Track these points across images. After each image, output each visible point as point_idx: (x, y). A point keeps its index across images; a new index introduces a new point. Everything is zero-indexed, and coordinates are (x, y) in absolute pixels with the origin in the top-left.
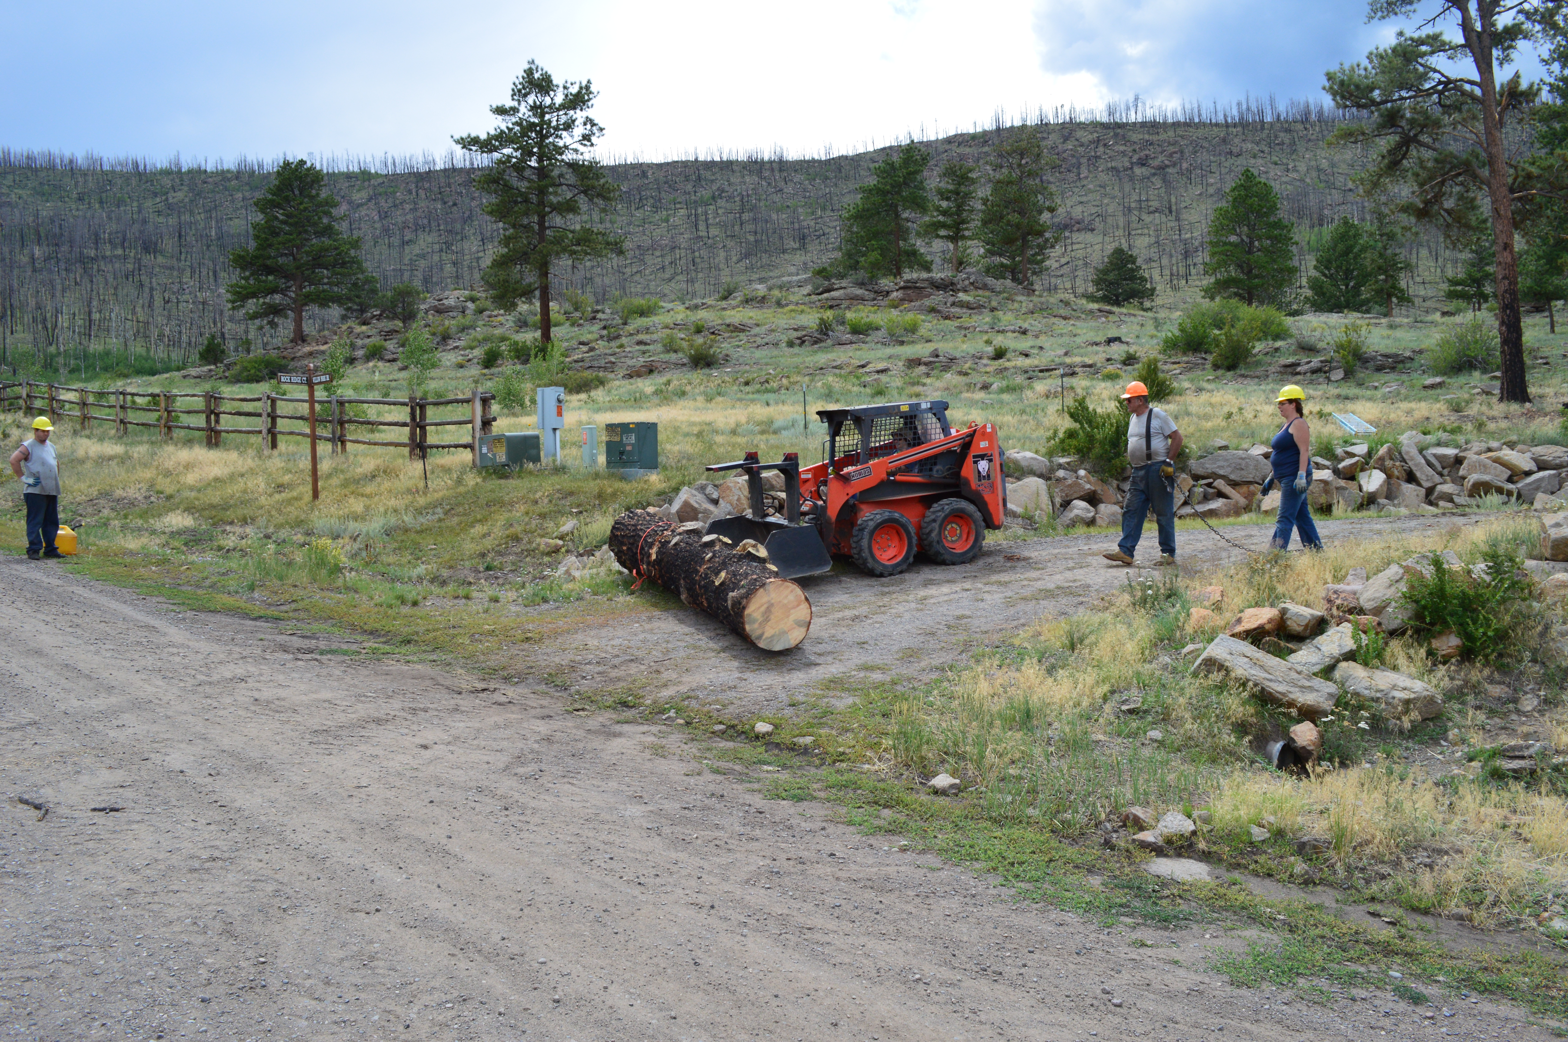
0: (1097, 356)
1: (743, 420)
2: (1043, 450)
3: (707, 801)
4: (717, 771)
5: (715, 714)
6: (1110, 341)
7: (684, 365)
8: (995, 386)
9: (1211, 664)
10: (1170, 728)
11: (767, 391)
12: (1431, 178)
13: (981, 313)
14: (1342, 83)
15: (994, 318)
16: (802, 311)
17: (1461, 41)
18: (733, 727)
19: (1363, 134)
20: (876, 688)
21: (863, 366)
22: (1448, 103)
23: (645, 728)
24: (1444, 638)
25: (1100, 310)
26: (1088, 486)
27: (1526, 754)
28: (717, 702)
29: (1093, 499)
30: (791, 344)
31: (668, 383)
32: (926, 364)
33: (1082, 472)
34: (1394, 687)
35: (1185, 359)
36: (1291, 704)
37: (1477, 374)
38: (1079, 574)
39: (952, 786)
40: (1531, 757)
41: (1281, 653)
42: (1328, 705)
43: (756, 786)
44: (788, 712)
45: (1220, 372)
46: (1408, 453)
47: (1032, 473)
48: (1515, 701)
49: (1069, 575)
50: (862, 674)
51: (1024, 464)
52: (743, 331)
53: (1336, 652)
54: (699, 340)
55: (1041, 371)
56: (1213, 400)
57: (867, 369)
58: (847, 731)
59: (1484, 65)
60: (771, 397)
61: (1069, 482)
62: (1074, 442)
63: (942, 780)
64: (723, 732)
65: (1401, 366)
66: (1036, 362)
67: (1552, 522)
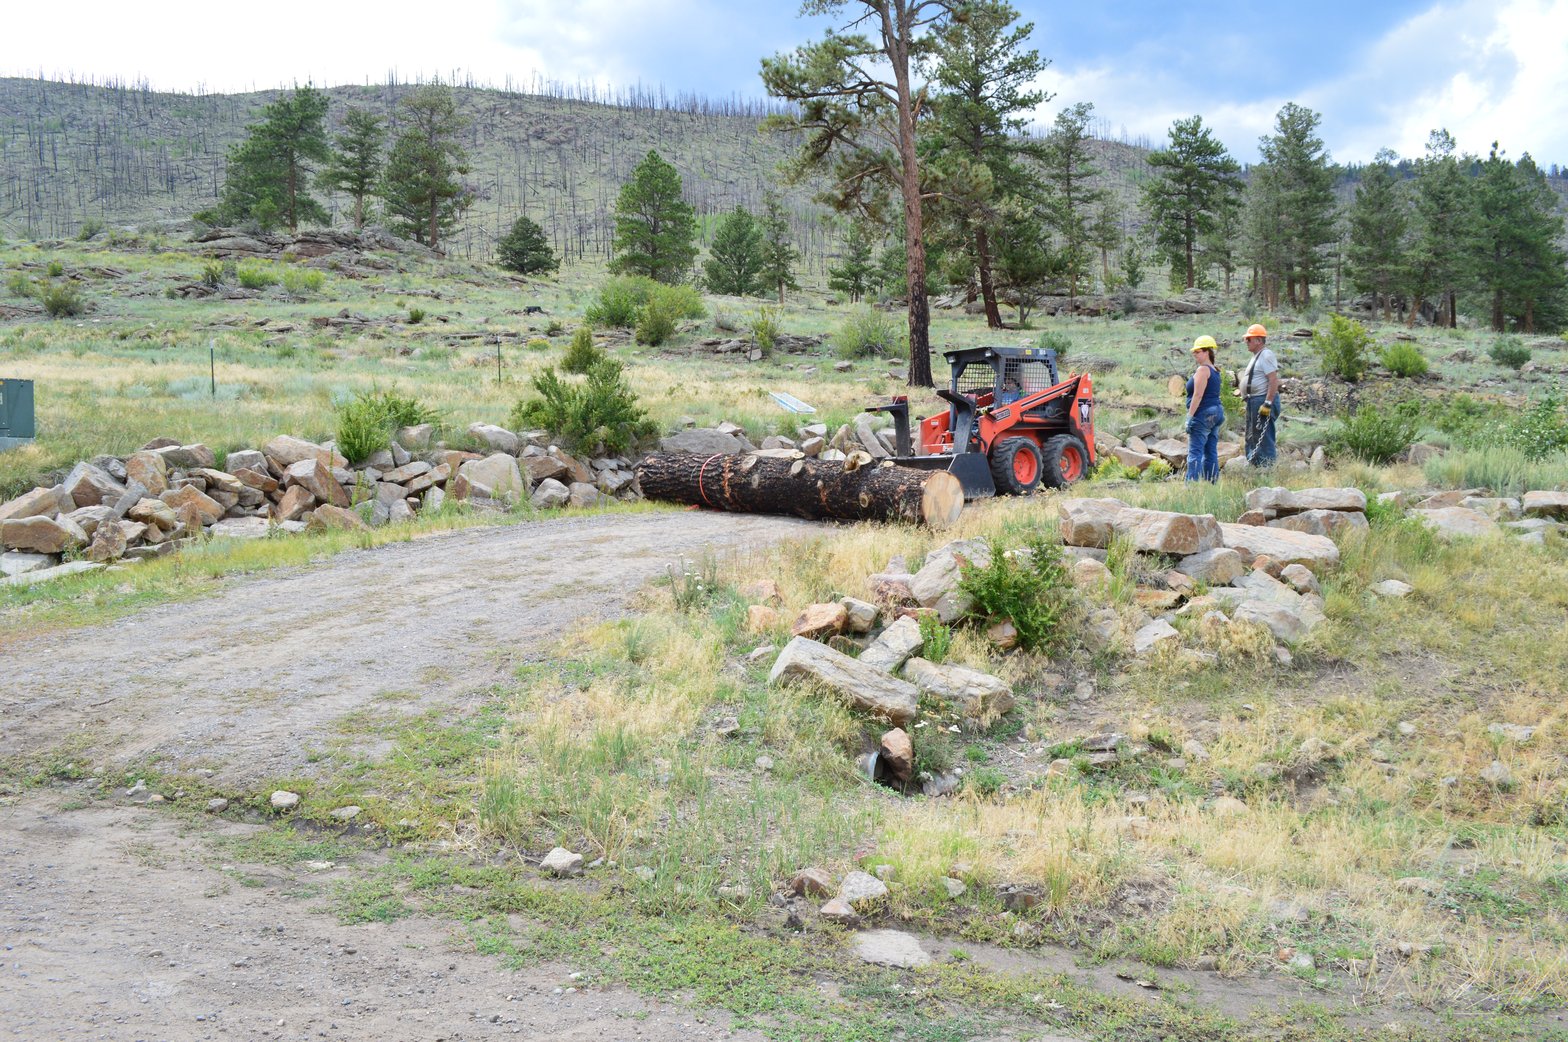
0: (520, 324)
1: (129, 379)
2: (508, 424)
3: (263, 944)
4: (250, 884)
5: (206, 782)
6: (530, 310)
7: (39, 312)
8: (417, 352)
9: (795, 671)
10: (774, 751)
11: (148, 347)
12: (851, 173)
13: (389, 274)
14: (777, 71)
15: (403, 279)
16: (183, 260)
17: (880, 46)
18: (237, 799)
19: (792, 123)
20: (413, 726)
21: (262, 324)
22: (866, 102)
23: (108, 816)
24: (1000, 628)
25: (513, 279)
26: (560, 464)
27: (1107, 746)
28: (203, 763)
29: (565, 477)
30: (171, 295)
31: (22, 332)
32: (335, 325)
33: (553, 449)
34: (969, 684)
35: (609, 332)
36: (879, 712)
37: (878, 359)
38: (592, 564)
39: (575, 864)
40: (1114, 750)
41: (852, 652)
42: (912, 709)
43: (319, 902)
44: (311, 770)
45: (645, 347)
46: (863, 433)
47: (499, 448)
48: (1072, 690)
49: (580, 565)
50: (386, 707)
51: (490, 438)
52: (112, 277)
53: (905, 649)
54: (57, 285)
55: (463, 338)
56: (646, 375)
57: (266, 327)
58: (401, 793)
59: (901, 71)
60: (158, 354)
61: (540, 458)
62: (542, 415)
63: (559, 858)
64: (225, 809)
65: (810, 349)
66: (456, 328)
67: (1074, 508)
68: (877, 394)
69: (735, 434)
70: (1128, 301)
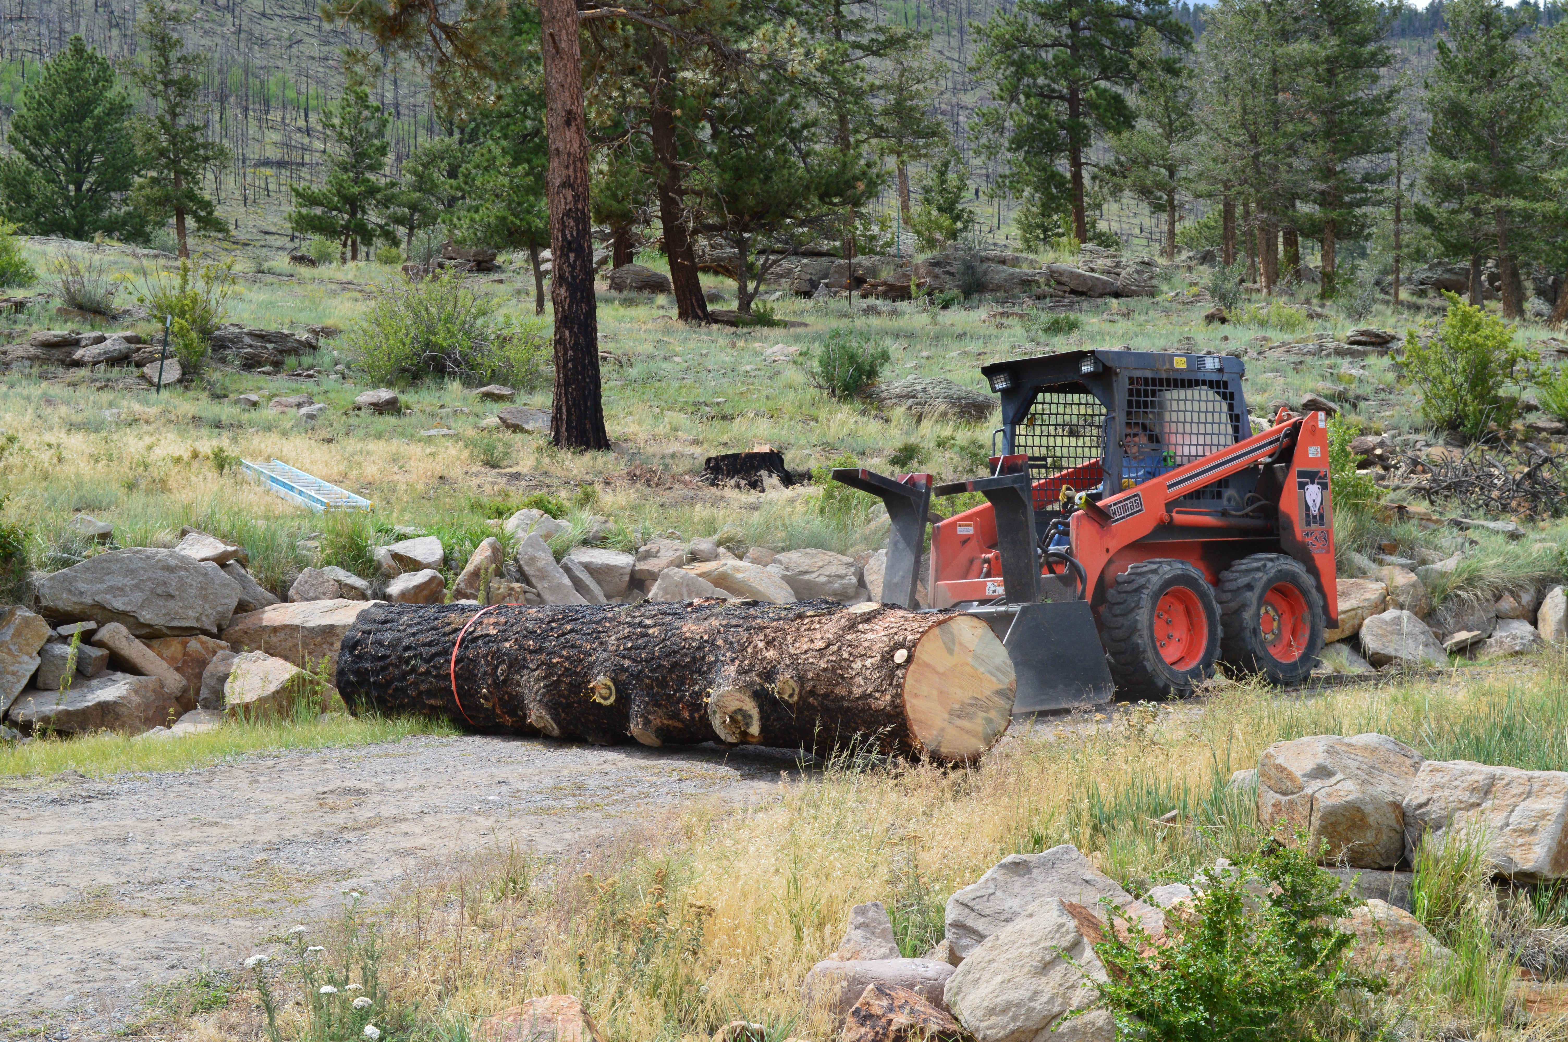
37: (457, 386)
46: (533, 560)
65: (291, 361)
67: (1309, 765)
68: (493, 464)
69: (221, 561)
70: (969, 268)
